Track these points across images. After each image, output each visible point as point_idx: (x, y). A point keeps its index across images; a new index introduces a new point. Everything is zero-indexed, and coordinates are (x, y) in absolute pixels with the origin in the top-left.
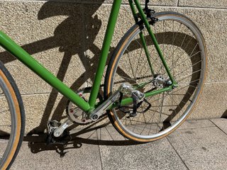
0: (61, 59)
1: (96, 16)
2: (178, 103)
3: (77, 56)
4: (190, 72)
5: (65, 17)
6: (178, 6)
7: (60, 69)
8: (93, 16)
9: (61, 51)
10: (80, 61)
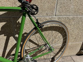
0: (6, 39)
1: (19, 22)
2: (58, 51)
3: (12, 37)
4: (62, 40)
5: (4, 23)
6: (55, 16)
7: (5, 42)
8: (17, 22)
9: (5, 35)
10: (14, 39)
